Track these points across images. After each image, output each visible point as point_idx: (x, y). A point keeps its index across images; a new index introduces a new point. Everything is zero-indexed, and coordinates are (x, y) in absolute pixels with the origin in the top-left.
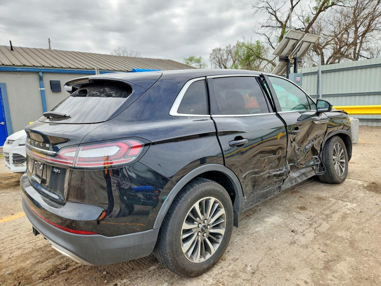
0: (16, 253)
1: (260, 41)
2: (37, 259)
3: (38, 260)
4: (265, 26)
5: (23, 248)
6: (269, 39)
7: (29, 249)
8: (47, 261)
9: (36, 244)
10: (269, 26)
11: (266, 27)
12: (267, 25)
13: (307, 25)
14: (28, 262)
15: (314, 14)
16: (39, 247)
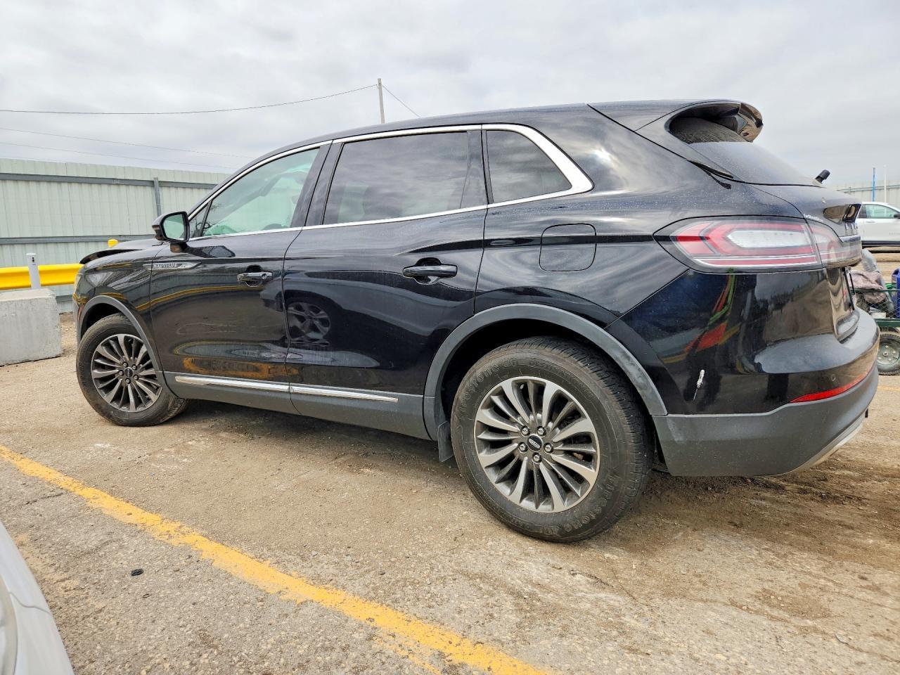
0: (891, 581)
2: (846, 535)
3: (848, 532)
5: (864, 583)
7: (851, 568)
8: (830, 518)
9: (824, 569)
14: (871, 541)
16: (822, 556)
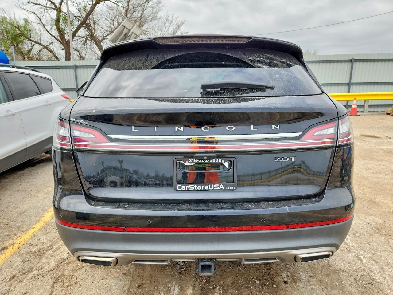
1: (29, 20)
4: (33, 3)
6: (40, 20)
10: (39, 4)
11: (35, 4)
12: (36, 3)
13: (84, 15)
15: (90, 5)
